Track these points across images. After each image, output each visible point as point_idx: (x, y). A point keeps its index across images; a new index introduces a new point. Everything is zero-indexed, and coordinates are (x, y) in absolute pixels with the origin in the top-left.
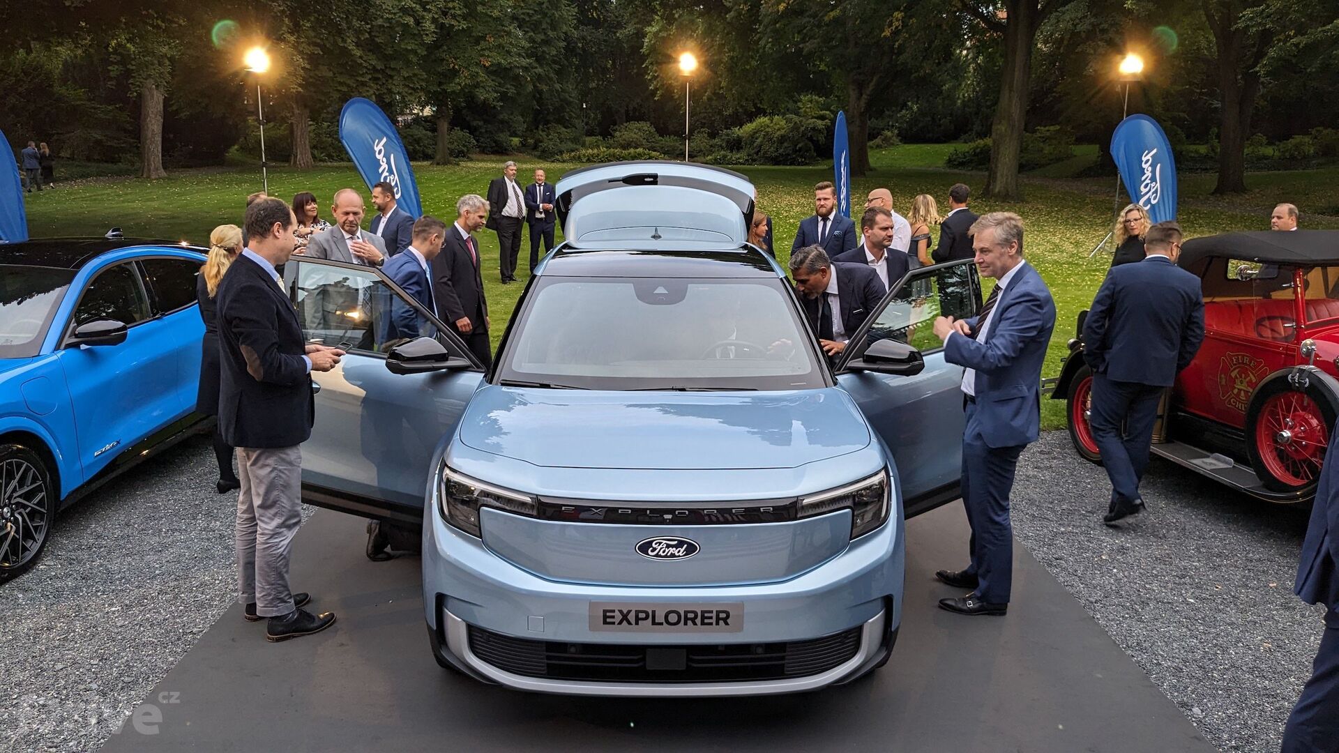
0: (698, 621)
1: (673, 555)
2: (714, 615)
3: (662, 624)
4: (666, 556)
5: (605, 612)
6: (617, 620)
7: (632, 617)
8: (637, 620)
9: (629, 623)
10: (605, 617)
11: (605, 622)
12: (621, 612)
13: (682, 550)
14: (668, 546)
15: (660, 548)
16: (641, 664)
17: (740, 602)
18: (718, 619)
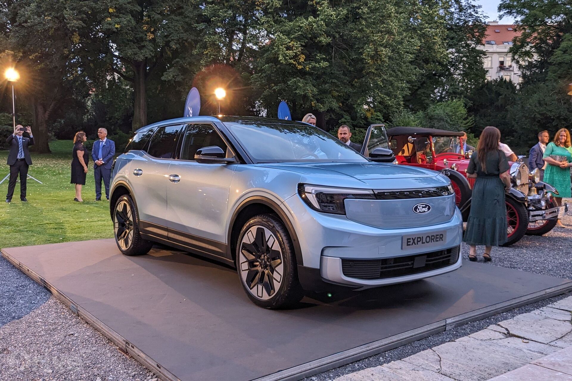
0: (435, 240)
1: (424, 212)
2: (439, 237)
3: (424, 243)
4: (422, 212)
5: (408, 239)
6: (411, 243)
7: (416, 241)
8: (418, 241)
9: (415, 244)
10: (408, 242)
11: (408, 245)
12: (413, 238)
13: (427, 208)
14: (423, 207)
15: (421, 209)
16: (412, 266)
17: (446, 230)
18: (440, 238)
